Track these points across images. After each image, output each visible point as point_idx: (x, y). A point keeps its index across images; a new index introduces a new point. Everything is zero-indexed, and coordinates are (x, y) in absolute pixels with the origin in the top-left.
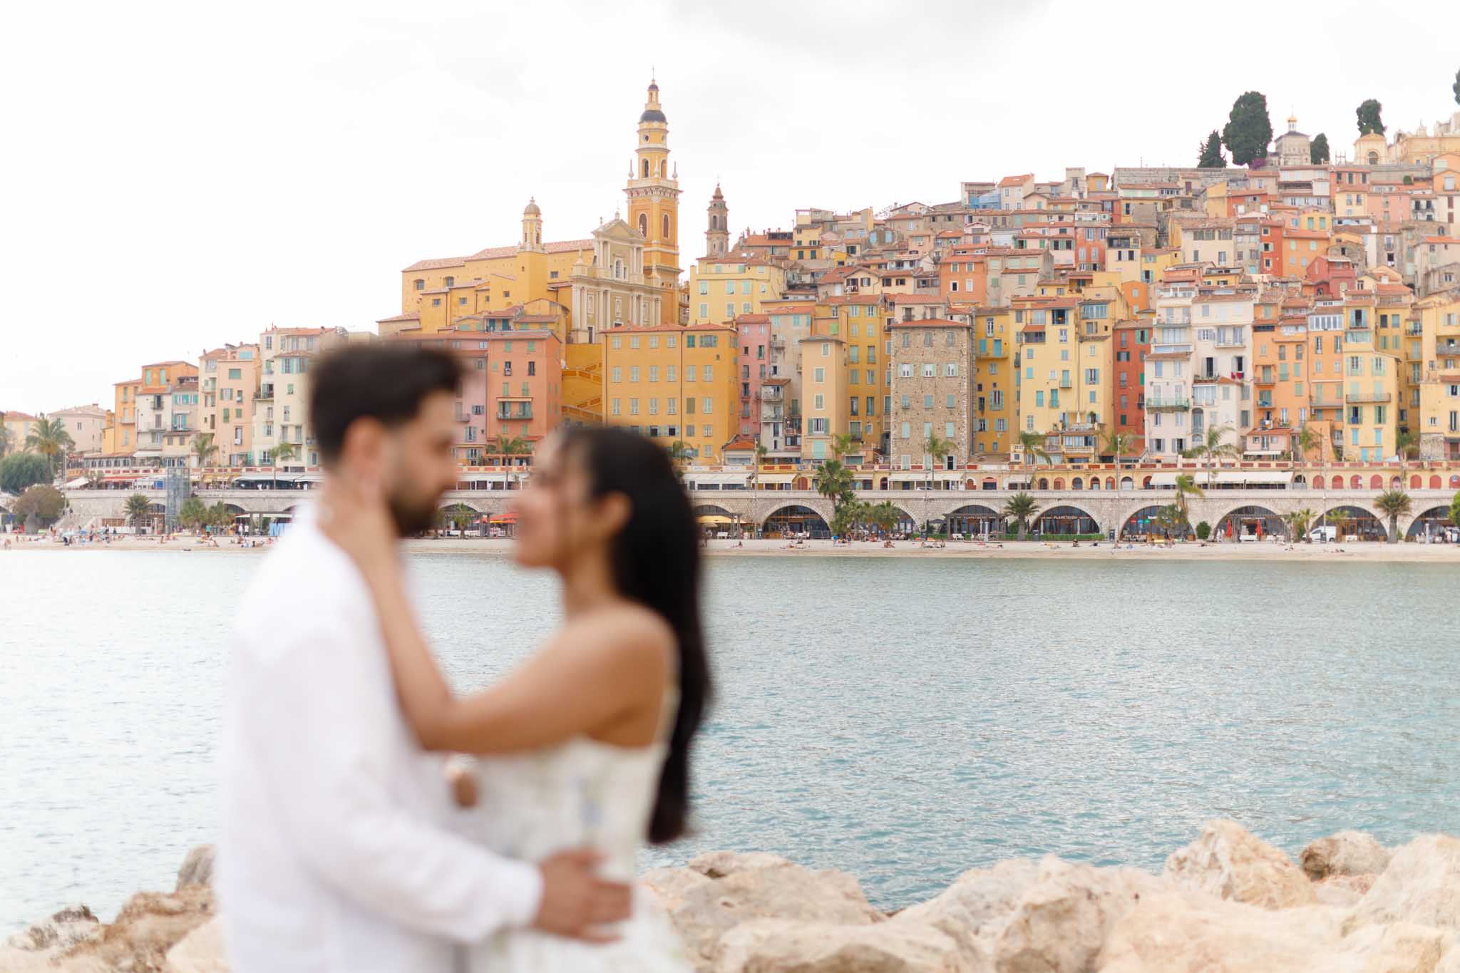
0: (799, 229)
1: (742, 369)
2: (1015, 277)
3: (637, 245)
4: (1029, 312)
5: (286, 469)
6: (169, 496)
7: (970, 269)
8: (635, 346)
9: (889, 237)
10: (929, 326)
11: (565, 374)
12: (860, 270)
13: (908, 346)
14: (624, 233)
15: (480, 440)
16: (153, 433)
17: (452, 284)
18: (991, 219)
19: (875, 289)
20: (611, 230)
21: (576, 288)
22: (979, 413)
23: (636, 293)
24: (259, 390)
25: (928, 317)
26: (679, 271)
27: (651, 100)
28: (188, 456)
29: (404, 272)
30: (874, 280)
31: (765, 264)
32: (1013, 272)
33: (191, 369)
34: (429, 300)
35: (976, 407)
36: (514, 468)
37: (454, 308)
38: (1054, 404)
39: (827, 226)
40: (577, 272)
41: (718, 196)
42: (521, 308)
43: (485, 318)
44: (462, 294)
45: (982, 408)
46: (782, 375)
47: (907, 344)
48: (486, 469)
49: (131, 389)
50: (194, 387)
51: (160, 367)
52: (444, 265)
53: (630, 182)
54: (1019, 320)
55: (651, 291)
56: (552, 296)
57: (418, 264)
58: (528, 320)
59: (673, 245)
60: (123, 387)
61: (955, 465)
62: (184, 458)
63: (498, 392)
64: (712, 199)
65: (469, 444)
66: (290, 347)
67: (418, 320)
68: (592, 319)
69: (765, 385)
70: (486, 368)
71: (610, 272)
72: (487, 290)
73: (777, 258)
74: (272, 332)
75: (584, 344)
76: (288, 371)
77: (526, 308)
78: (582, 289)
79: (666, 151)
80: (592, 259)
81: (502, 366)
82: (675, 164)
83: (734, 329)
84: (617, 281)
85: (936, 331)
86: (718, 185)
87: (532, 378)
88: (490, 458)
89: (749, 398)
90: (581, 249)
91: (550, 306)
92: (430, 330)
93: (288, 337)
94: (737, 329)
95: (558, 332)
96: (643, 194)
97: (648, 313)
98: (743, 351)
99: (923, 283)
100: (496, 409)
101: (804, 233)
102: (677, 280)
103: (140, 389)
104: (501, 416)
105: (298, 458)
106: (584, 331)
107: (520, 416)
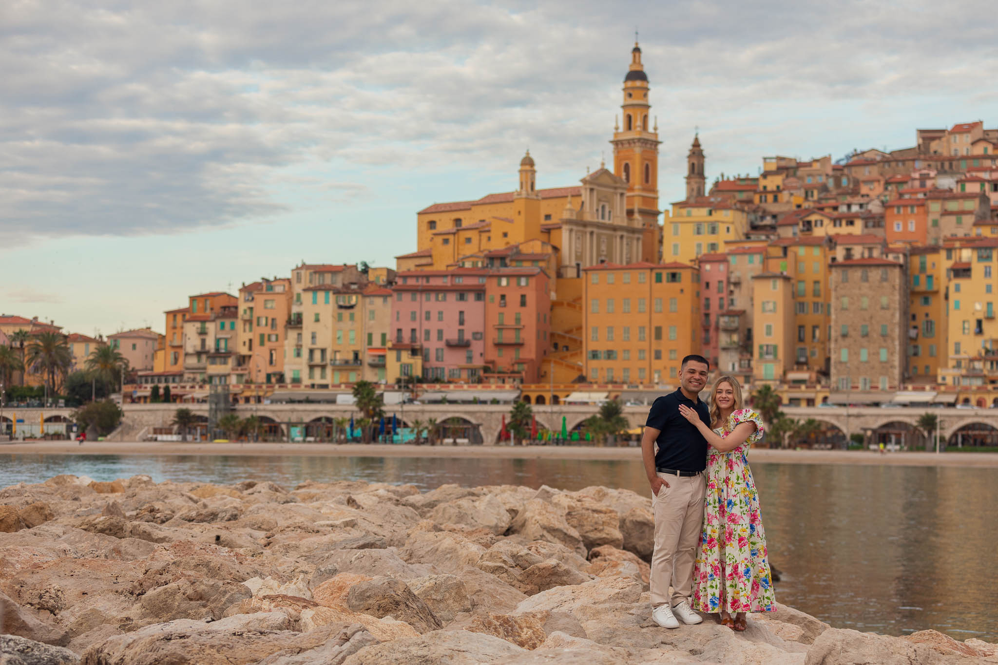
0: (765, 175)
1: (703, 302)
2: (953, 218)
3: (620, 191)
4: (958, 251)
5: (313, 386)
6: (211, 409)
7: (912, 211)
8: (611, 281)
9: (844, 182)
10: (866, 265)
11: (554, 305)
12: (814, 213)
14: (609, 181)
15: (480, 363)
16: (199, 354)
17: (460, 225)
19: (824, 230)
20: (597, 178)
21: (565, 229)
23: (619, 233)
24: (290, 317)
25: (866, 255)
26: (658, 213)
27: (634, 61)
28: (229, 375)
29: (419, 214)
30: (826, 221)
32: (951, 213)
33: (232, 299)
34: (439, 240)
36: (507, 387)
37: (461, 247)
38: (980, 331)
39: (791, 171)
40: (566, 215)
41: (696, 145)
42: (517, 247)
43: (486, 257)
44: (468, 234)
46: (739, 305)
47: (846, 280)
48: (483, 387)
49: (179, 317)
50: (235, 315)
51: (206, 297)
52: (453, 208)
53: (616, 134)
54: (949, 258)
55: (633, 231)
56: (544, 237)
57: (431, 207)
58: (521, 258)
59: (654, 190)
60: (172, 314)
62: (226, 376)
63: (494, 321)
64: (691, 147)
65: (469, 365)
66: (317, 281)
67: (430, 256)
68: (579, 257)
69: (723, 315)
70: (484, 300)
71: (595, 216)
72: (489, 231)
73: (741, 202)
74: (301, 268)
75: (572, 278)
76: (315, 302)
77: (521, 247)
78: (571, 231)
79: (648, 107)
80: (580, 204)
81: (498, 298)
82: (656, 118)
83: (697, 267)
84: (602, 223)
85: (873, 269)
86: (697, 134)
87: (523, 309)
88: (487, 378)
89: (710, 326)
90: (569, 195)
91: (542, 246)
92: (440, 266)
93: (315, 272)
94: (700, 266)
95: (548, 268)
96: (627, 146)
97: (630, 251)
98: (704, 285)
99: (871, 224)
100: (493, 336)
101: (770, 178)
102: (657, 221)
103: (188, 317)
104: (496, 342)
105: (323, 376)
106: (572, 267)
107: (513, 341)
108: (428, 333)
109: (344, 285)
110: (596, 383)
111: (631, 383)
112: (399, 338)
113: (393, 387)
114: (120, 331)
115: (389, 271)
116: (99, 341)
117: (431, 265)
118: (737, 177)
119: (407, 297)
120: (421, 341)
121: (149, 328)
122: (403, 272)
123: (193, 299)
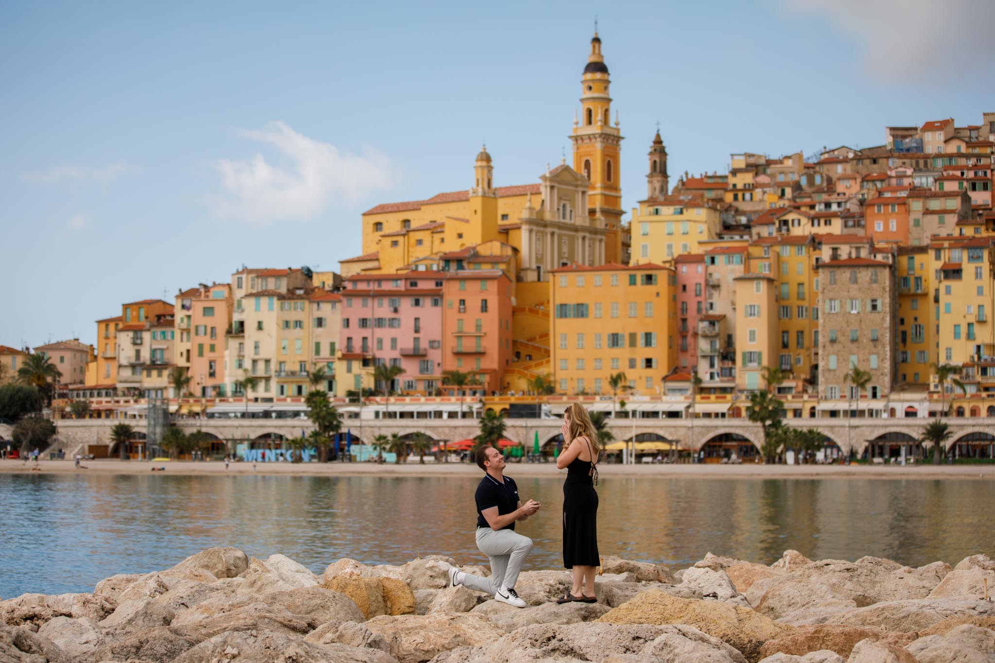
0: (734, 172)
1: (679, 306)
2: (936, 218)
3: (581, 189)
4: (947, 251)
5: (256, 400)
6: (149, 425)
7: (893, 210)
8: (581, 284)
9: (818, 180)
10: (854, 264)
11: (515, 311)
12: (790, 212)
13: (835, 283)
14: (570, 178)
15: (437, 374)
16: (133, 366)
17: (409, 226)
18: (914, 162)
19: (803, 229)
20: (557, 175)
21: (525, 229)
22: (901, 345)
23: (580, 234)
24: (230, 325)
25: (854, 255)
26: (621, 213)
27: (594, 52)
28: (166, 388)
29: (364, 215)
30: (804, 220)
31: (702, 206)
32: (934, 212)
33: (167, 307)
34: (388, 241)
35: (899, 339)
36: (468, 399)
37: (411, 249)
38: (970, 336)
39: (761, 169)
40: (525, 215)
41: (658, 142)
42: (474, 248)
43: (441, 258)
44: (419, 235)
45: (904, 340)
46: (717, 311)
47: (833, 282)
48: (442, 400)
49: (112, 326)
50: (171, 324)
51: (139, 305)
52: (401, 208)
53: (576, 130)
54: (938, 258)
55: (594, 232)
56: (503, 237)
57: (376, 208)
58: (480, 260)
59: (616, 188)
60: (105, 323)
61: (879, 394)
62: (162, 389)
63: (453, 328)
64: (652, 144)
65: (426, 376)
66: (259, 286)
67: (377, 260)
68: (540, 259)
69: (702, 320)
70: (442, 306)
71: (557, 215)
72: (442, 232)
73: (713, 200)
74: (242, 272)
75: (533, 282)
76: (258, 309)
77: (478, 249)
78: (531, 231)
79: (609, 100)
80: (540, 202)
81: (457, 304)
82: (617, 111)
83: (673, 268)
84: (563, 223)
85: (861, 269)
86: (658, 131)
87: (484, 314)
88: (445, 390)
89: (687, 332)
90: (529, 193)
91: (502, 247)
92: (389, 270)
93: (258, 277)
94: (676, 268)
95: (509, 271)
96: (587, 141)
97: (592, 254)
98: (681, 288)
99: (850, 223)
100: (452, 344)
101: (740, 176)
102: (620, 221)
103: (121, 326)
104: (455, 351)
105: (267, 390)
106: (533, 270)
107: (473, 350)
108: (380, 341)
109: (288, 290)
110: (565, 394)
111: (603, 394)
112: (349, 347)
113: (344, 401)
114: (47, 343)
115: (336, 277)
116: (25, 353)
117: (379, 268)
118: (704, 174)
119: (357, 302)
120: (373, 351)
121: (77, 340)
122: (352, 276)
123: (126, 307)
